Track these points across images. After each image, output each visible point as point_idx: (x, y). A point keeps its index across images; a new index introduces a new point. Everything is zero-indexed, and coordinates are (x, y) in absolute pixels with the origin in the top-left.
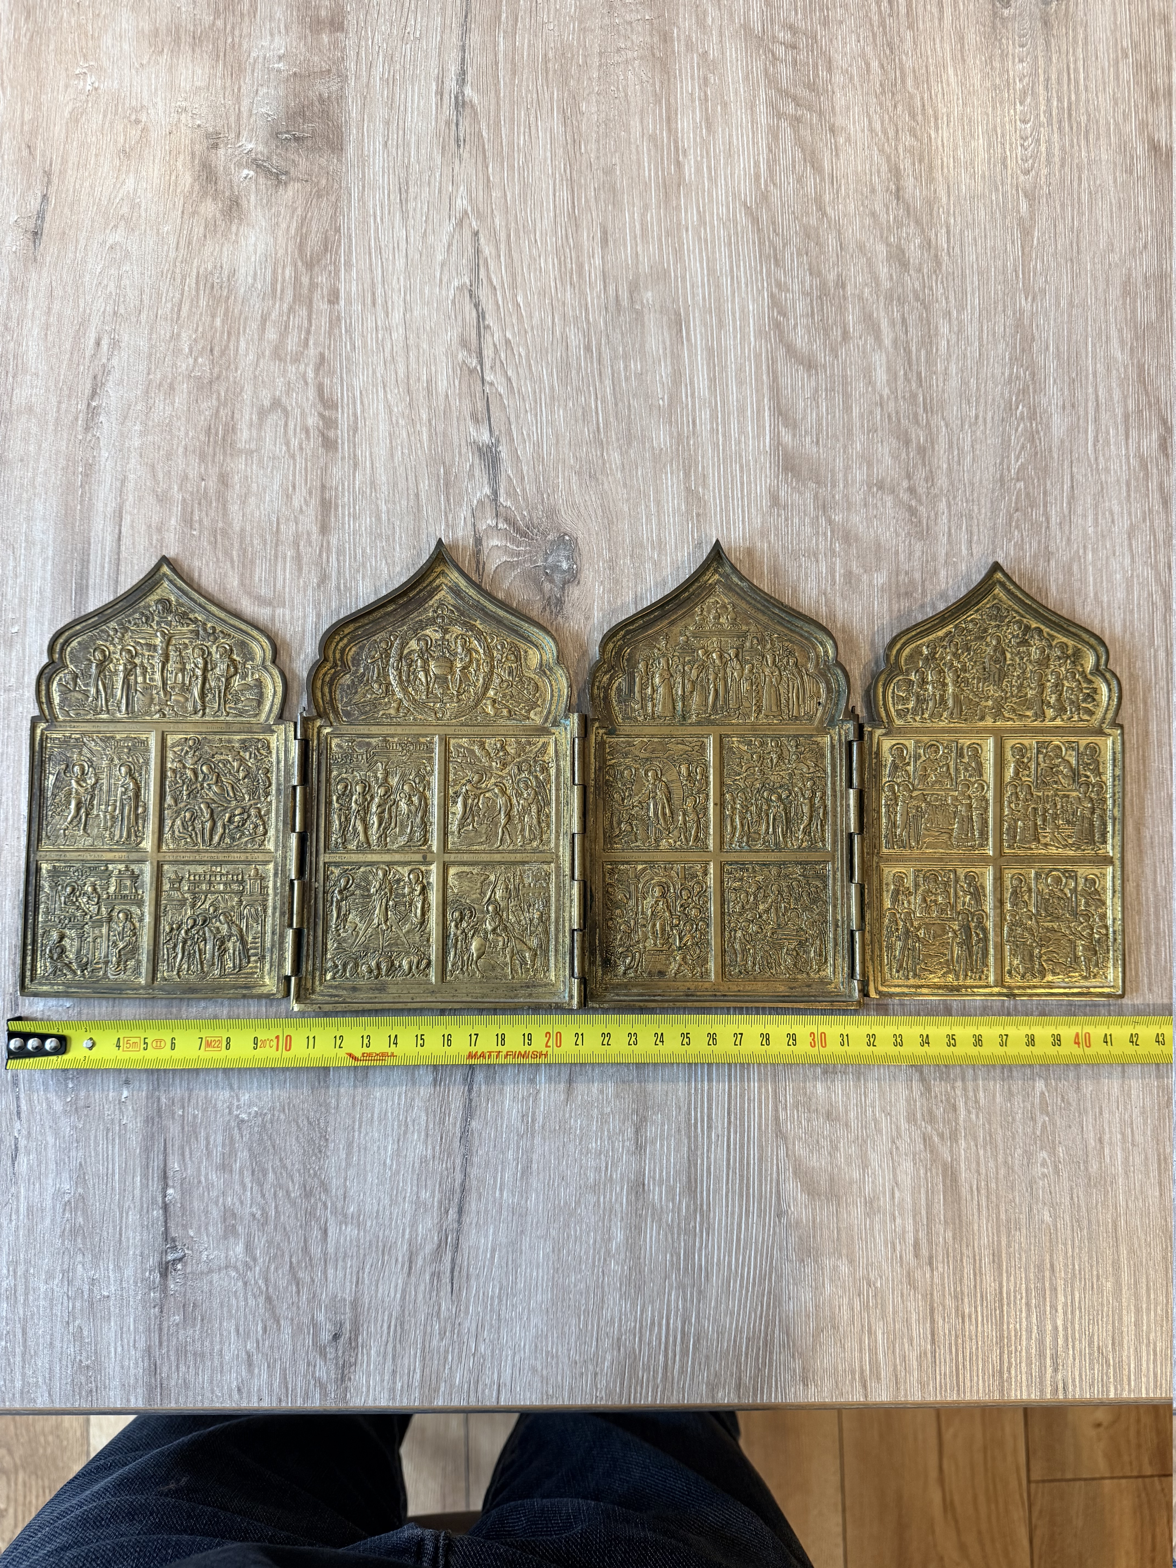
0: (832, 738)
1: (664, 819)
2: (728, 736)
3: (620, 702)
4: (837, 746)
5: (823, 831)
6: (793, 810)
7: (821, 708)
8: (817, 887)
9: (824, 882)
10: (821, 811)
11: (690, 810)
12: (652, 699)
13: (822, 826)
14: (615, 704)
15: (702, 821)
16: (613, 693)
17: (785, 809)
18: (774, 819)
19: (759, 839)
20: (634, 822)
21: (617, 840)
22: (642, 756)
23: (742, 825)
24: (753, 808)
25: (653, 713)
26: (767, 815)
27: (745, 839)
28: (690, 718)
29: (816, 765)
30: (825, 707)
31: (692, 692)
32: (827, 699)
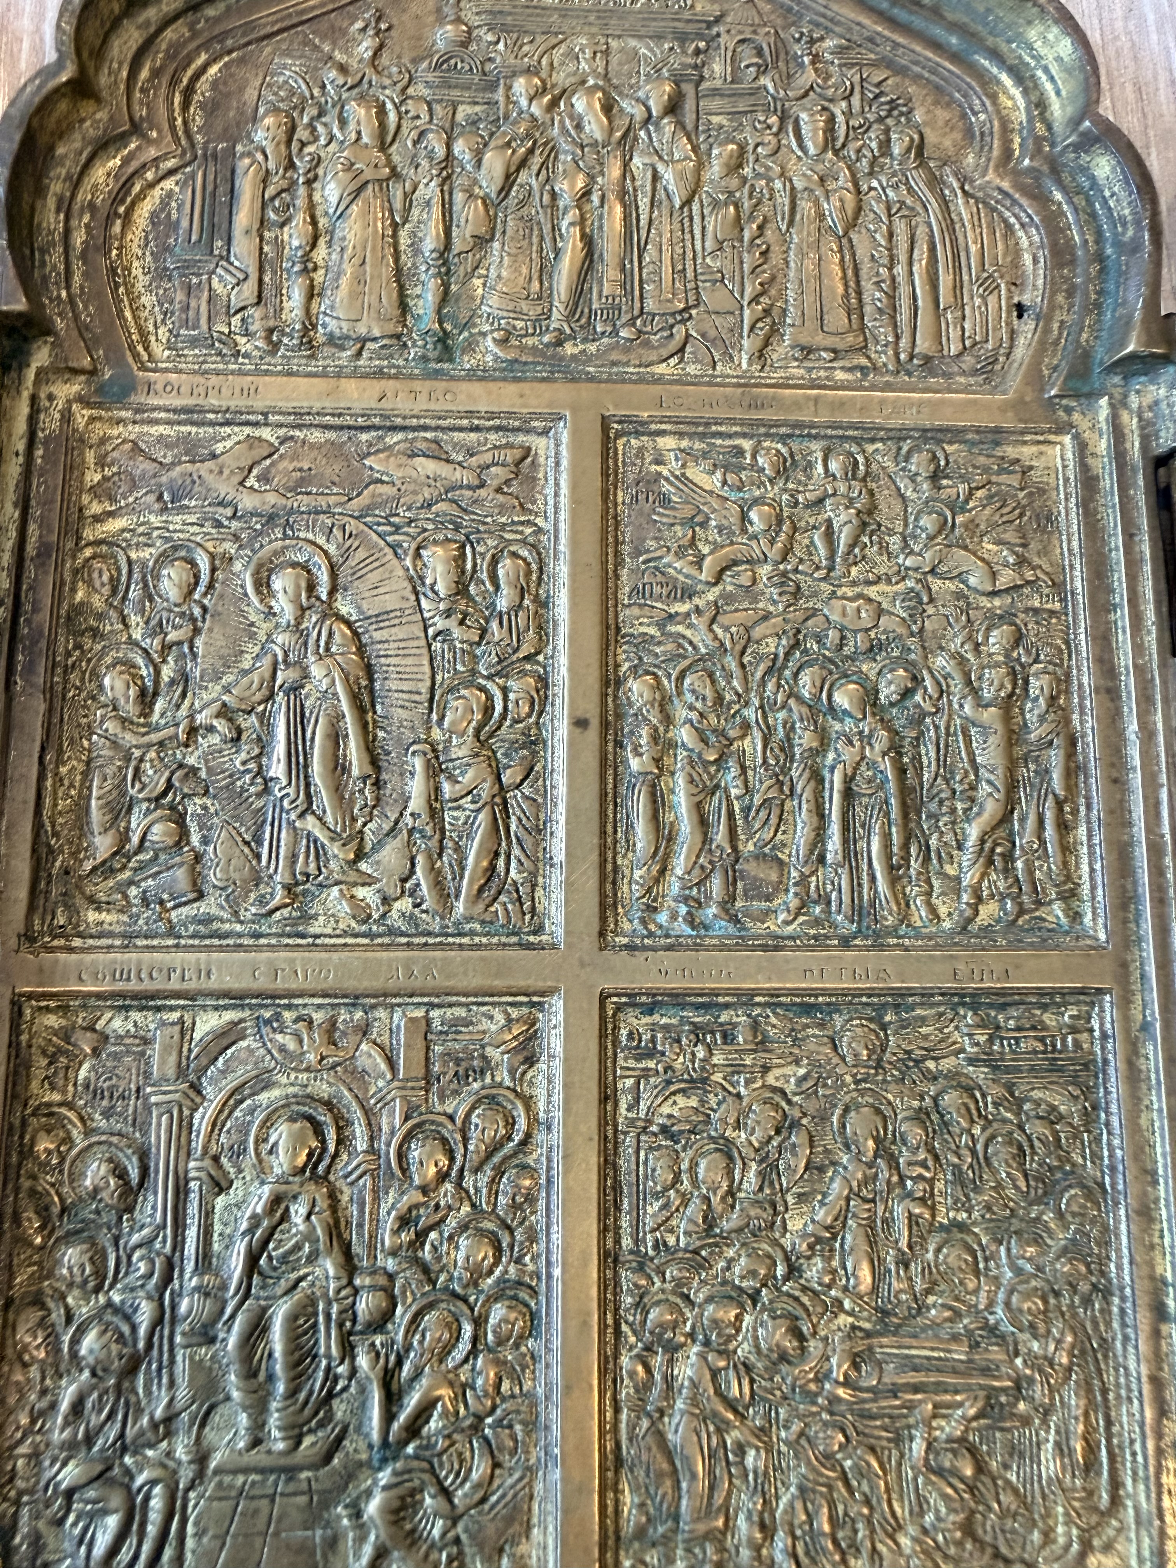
0: (1082, 447)
1: (338, 790)
2: (639, 428)
3: (161, 274)
4: (1108, 482)
5: (1067, 849)
6: (928, 754)
7: (1027, 327)
8: (1052, 1117)
9: (1087, 1091)
10: (1055, 758)
11: (460, 749)
12: (308, 268)
13: (1064, 827)
14: (141, 281)
15: (515, 798)
16: (135, 237)
17: (895, 749)
18: (848, 794)
19: (780, 887)
20: (193, 807)
21: (102, 889)
22: (247, 502)
23: (703, 822)
24: (752, 744)
25: (309, 324)
26: (817, 777)
27: (716, 885)
28: (470, 347)
29: (1022, 561)
30: (1044, 318)
31: (482, 242)
32: (1052, 287)
